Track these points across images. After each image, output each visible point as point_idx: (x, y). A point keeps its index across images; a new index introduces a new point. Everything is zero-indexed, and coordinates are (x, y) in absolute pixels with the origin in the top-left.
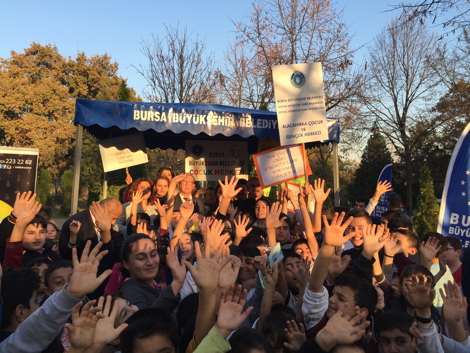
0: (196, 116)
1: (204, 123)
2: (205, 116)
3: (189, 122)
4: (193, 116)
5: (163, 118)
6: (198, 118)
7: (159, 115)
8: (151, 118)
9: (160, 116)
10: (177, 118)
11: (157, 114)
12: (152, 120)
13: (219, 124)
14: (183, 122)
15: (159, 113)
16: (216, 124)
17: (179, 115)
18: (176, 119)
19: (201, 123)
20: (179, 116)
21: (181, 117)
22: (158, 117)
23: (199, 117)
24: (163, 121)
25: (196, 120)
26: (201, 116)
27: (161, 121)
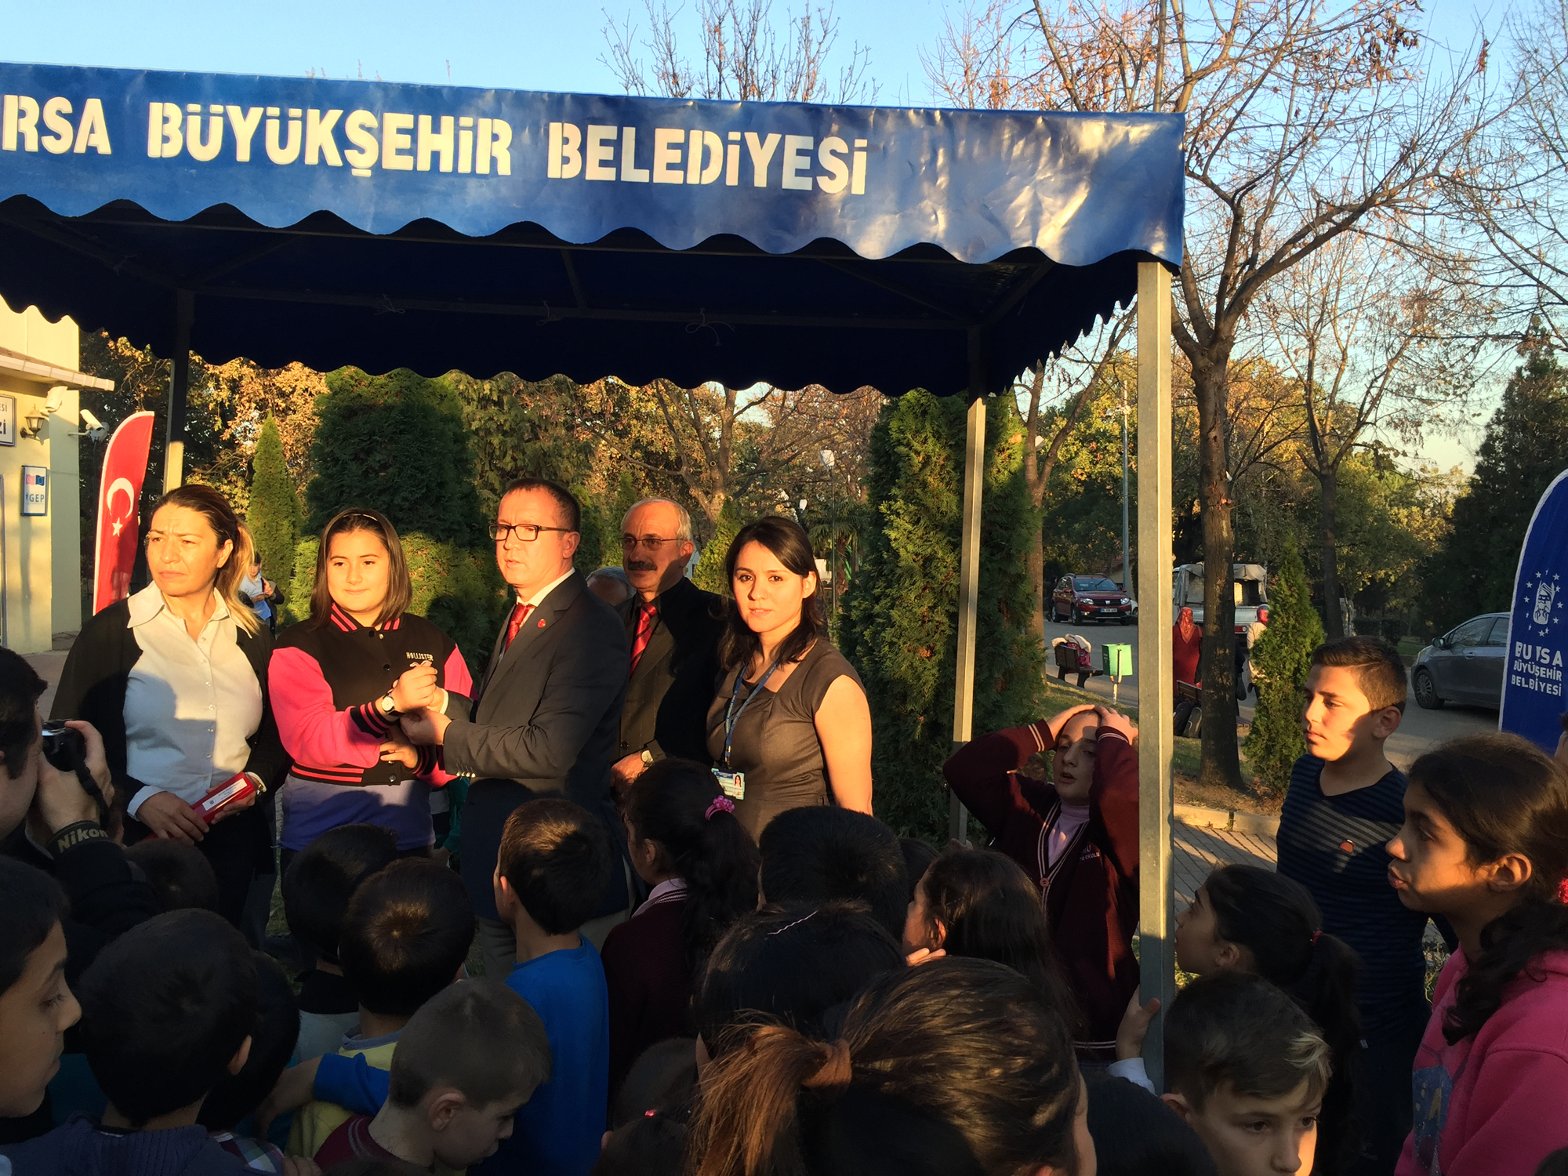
0: (284, 119)
1: (334, 159)
2: (334, 115)
3: (243, 154)
4: (265, 117)
5: (92, 131)
6: (295, 128)
7: (65, 116)
8: (21, 138)
9: (74, 119)
10: (173, 129)
11: (59, 113)
12: (32, 146)
13: (424, 165)
14: (206, 153)
15: (66, 106)
16: (405, 163)
17: (186, 114)
18: (166, 139)
19: (312, 159)
20: (184, 121)
21: (195, 123)
22: (64, 127)
23: (304, 119)
24: (92, 150)
25: (283, 142)
26: (313, 114)
27: (80, 149)
